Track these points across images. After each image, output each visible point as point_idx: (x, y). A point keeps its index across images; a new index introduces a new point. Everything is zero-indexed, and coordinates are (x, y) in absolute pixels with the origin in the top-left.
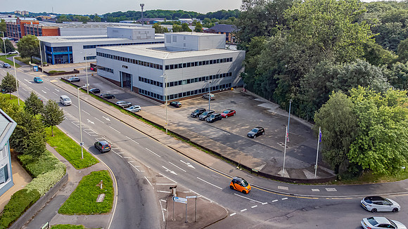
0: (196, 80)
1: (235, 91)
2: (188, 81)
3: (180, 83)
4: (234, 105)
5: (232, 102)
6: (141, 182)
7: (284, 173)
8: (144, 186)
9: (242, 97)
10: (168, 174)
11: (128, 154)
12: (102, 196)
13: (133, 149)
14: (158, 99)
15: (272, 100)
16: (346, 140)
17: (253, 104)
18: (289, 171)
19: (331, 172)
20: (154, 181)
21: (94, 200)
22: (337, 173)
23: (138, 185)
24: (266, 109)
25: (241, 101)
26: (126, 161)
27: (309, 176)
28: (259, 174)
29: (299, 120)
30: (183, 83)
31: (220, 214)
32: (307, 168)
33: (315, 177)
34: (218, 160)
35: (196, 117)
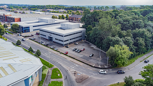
0: (72, 39)
1: (83, 41)
2: (70, 40)
3: (68, 40)
4: (84, 46)
5: (83, 45)
6: (67, 70)
7: (100, 66)
8: (68, 71)
9: (85, 43)
10: (72, 68)
11: (60, 63)
12: (59, 74)
13: (61, 62)
14: (62, 45)
15: (95, 44)
16: (114, 58)
17: (89, 46)
18: (101, 66)
19: (111, 66)
20: (70, 70)
21: (57, 75)
22: (112, 66)
23: (66, 71)
24: (93, 47)
25: (85, 45)
26: (61, 65)
27: (106, 67)
28: (94, 67)
29: (102, 51)
30: (69, 40)
31: (87, 77)
32: (105, 65)
33: (107, 67)
34: (83, 64)
35: (74, 51)
